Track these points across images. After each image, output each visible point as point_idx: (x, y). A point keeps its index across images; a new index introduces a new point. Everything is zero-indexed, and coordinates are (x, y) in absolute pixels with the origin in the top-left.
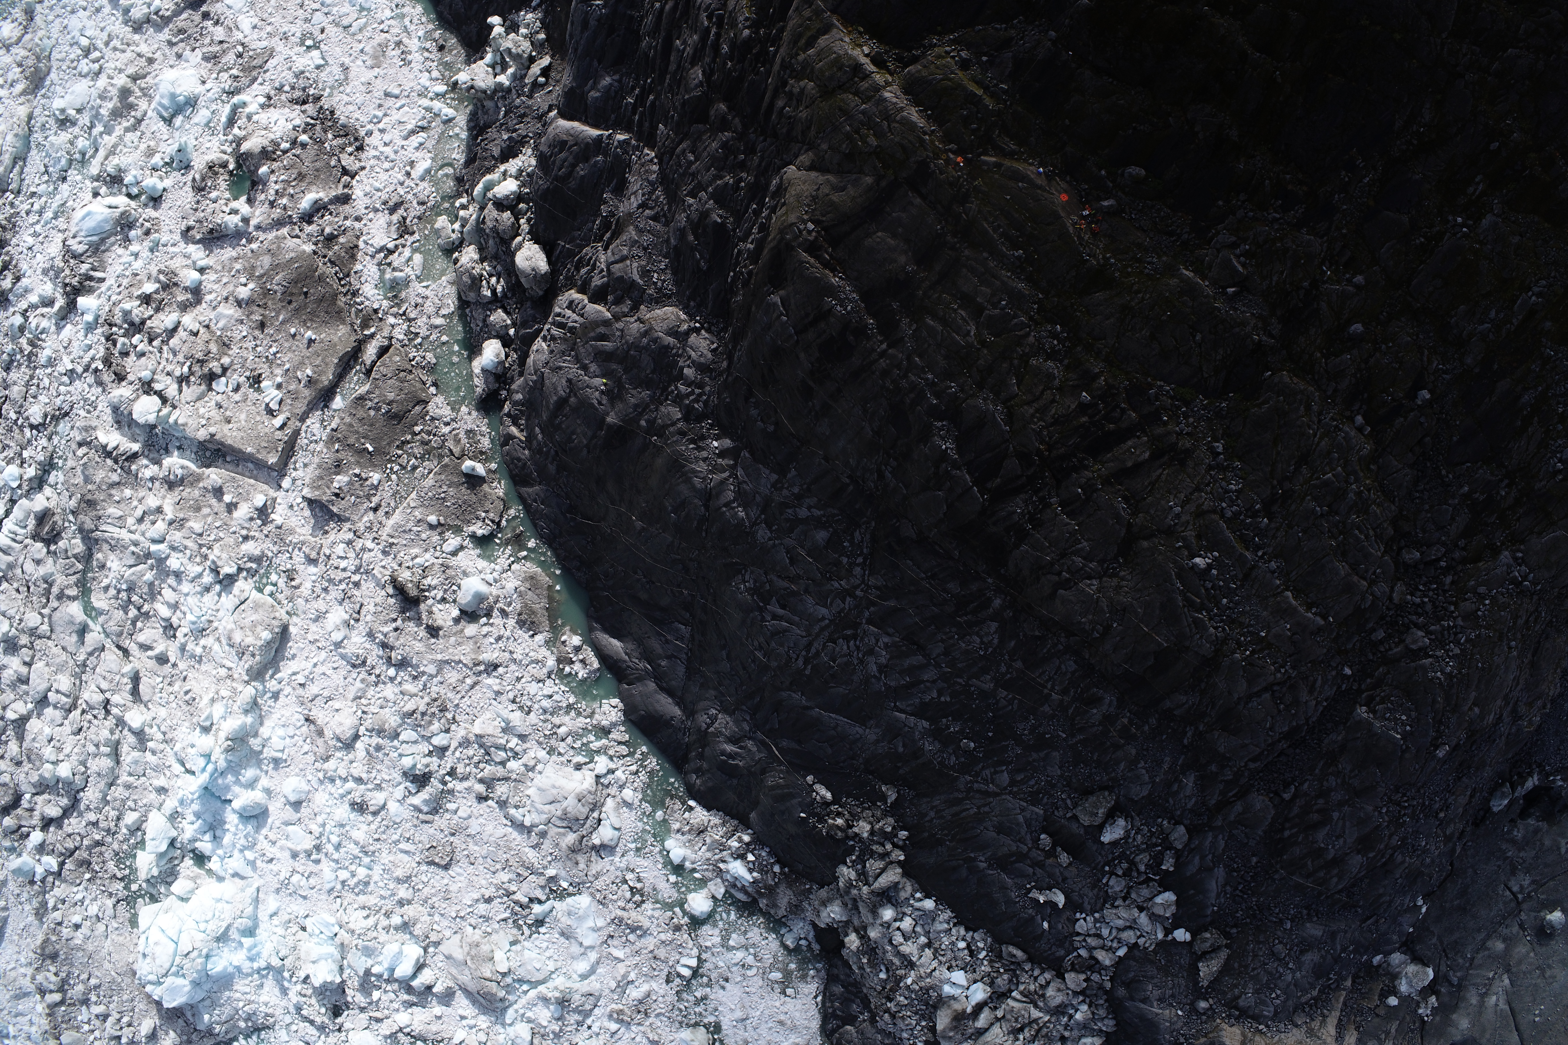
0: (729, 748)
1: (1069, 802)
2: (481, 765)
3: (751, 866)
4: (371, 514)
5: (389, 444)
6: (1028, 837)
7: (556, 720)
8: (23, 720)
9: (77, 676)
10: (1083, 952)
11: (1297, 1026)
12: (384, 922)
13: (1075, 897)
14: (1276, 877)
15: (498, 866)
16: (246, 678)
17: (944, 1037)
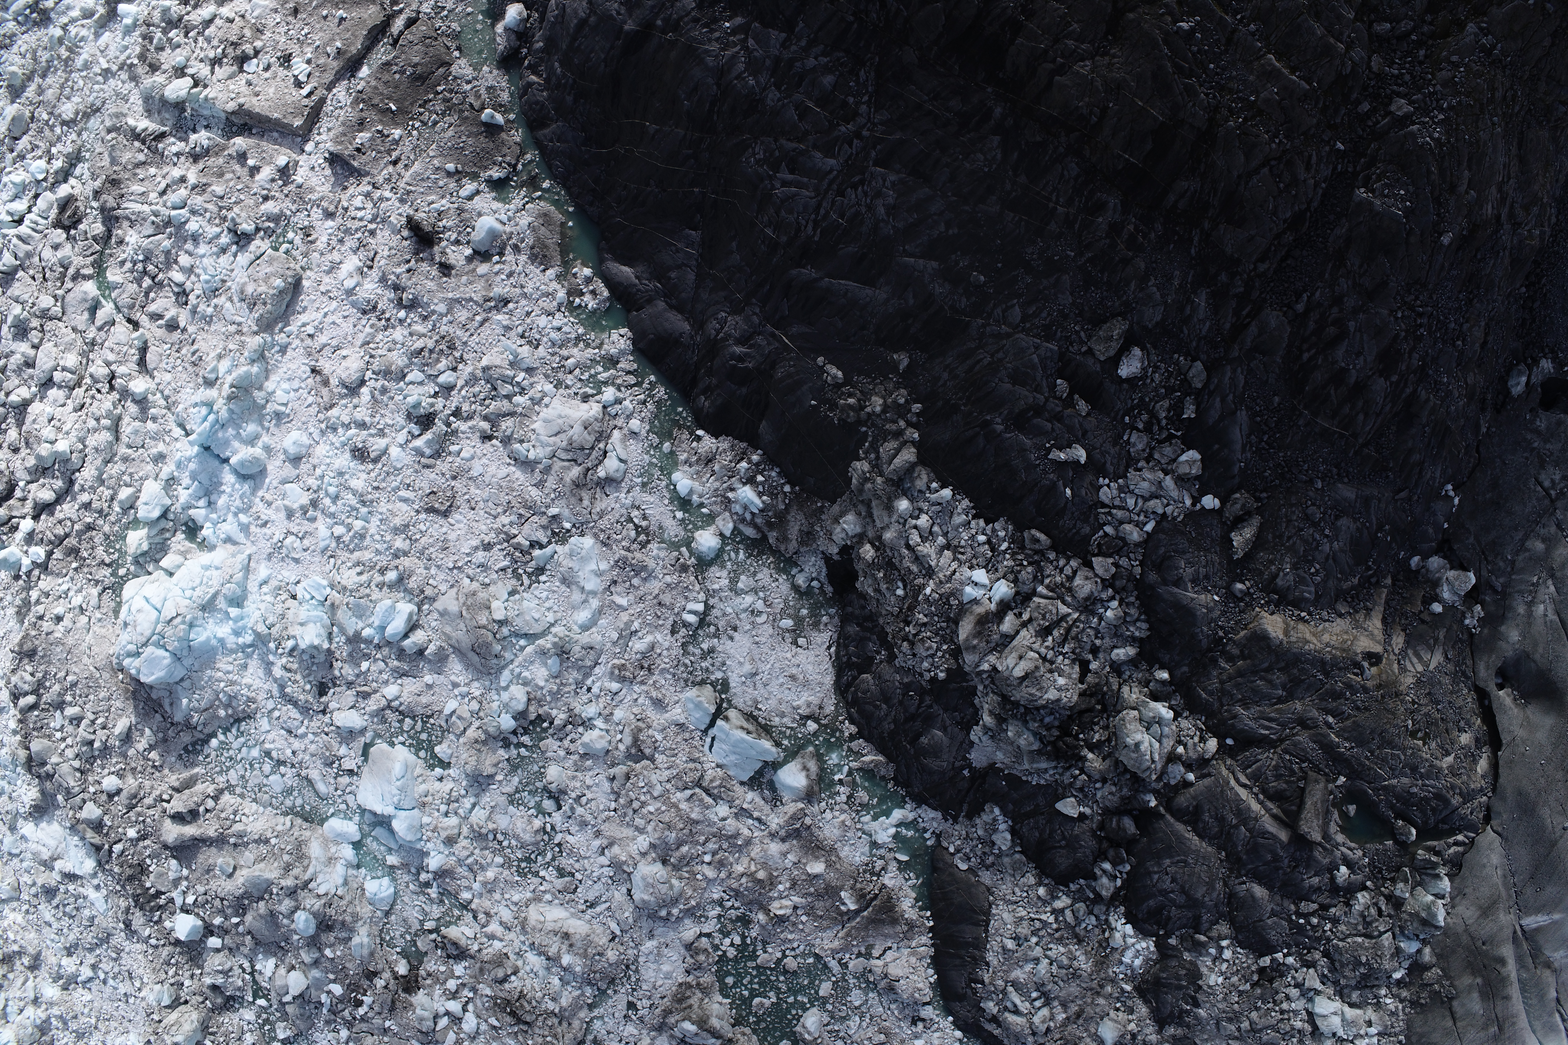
0: (738, 350)
1: (1082, 334)
2: (487, 402)
3: (761, 488)
4: (391, 168)
5: (412, 104)
6: (1044, 383)
7: (564, 352)
8: (25, 404)
9: (84, 354)
10: (1108, 529)
11: (1341, 615)
12: (378, 578)
13: (1097, 454)
14: (1301, 422)
15: (500, 510)
16: (255, 328)
17: (967, 649)
